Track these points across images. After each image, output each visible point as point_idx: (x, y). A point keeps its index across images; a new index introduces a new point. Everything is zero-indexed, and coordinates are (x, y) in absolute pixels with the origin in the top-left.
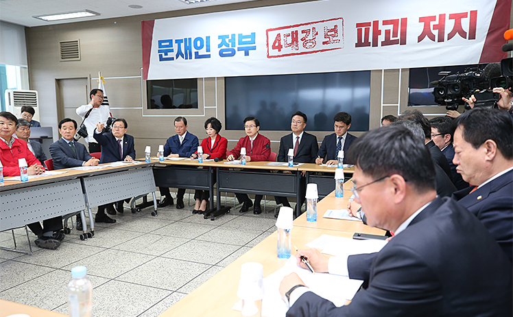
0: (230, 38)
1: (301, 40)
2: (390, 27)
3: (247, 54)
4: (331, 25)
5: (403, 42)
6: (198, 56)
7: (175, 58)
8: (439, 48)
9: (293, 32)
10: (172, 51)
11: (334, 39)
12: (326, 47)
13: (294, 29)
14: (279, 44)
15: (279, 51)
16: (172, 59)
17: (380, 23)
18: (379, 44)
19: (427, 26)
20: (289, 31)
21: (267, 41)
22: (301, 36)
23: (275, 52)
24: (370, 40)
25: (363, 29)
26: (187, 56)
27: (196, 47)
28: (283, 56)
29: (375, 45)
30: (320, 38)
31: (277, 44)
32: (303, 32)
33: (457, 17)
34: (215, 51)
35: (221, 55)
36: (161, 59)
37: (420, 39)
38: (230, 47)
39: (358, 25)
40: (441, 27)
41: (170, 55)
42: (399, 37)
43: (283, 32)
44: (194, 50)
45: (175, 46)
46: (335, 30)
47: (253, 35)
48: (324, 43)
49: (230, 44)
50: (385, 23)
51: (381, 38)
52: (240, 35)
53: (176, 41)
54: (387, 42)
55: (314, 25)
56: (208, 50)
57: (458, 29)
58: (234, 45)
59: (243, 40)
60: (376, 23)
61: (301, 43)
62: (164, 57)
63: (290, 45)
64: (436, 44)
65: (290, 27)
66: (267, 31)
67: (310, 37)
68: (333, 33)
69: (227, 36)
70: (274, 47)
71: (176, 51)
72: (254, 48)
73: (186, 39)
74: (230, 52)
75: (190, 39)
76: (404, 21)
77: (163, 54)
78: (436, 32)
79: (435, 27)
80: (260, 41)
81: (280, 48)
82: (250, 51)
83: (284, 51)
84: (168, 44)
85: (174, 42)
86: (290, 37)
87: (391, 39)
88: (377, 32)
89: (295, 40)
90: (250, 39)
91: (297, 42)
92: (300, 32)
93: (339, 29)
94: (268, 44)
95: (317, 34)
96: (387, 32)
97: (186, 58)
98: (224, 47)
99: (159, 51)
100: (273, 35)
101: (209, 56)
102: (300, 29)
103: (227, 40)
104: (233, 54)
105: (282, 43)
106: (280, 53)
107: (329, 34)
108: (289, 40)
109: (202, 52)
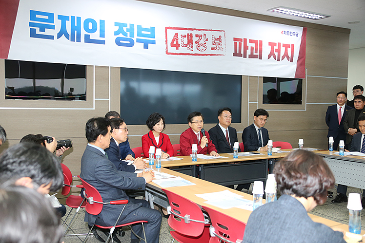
0: (128, 27)
1: (195, 42)
2: (253, 45)
3: (146, 47)
4: (217, 35)
5: (261, 58)
6: (88, 40)
7: (56, 37)
8: (277, 65)
9: (188, 34)
10: (53, 27)
11: (220, 46)
12: (213, 52)
13: (190, 32)
14: (177, 43)
15: (177, 49)
16: (52, 37)
17: (248, 41)
18: (248, 56)
19: (272, 48)
20: (186, 32)
21: (166, 38)
22: (195, 39)
23: (173, 50)
24: (242, 53)
25: (238, 42)
26: (74, 37)
27: (86, 29)
28: (180, 54)
29: (245, 57)
30: (210, 45)
31: (175, 43)
32: (197, 36)
33: (286, 46)
34: (110, 37)
35: (118, 42)
36: (33, 34)
37: (269, 57)
38: (128, 37)
39: (235, 39)
40: (278, 51)
41: (48, 32)
42: (258, 54)
43: (180, 32)
44: (83, 33)
45: (58, 23)
46: (219, 39)
47: (152, 30)
48: (213, 49)
49: (129, 33)
50: (251, 41)
51: (249, 52)
52: (139, 27)
53: (60, 17)
54: (252, 56)
55: (205, 32)
56: (102, 35)
57: (286, 55)
58: (132, 35)
59: (143, 32)
60: (245, 40)
61: (195, 45)
62: (38, 32)
63: (186, 45)
64: (276, 62)
65: (186, 29)
66: (167, 28)
67: (202, 42)
68: (218, 41)
69: (125, 25)
70: (172, 45)
71: (58, 29)
72: (154, 42)
73: (73, 18)
74: (129, 42)
75: (79, 19)
76: (261, 42)
77: (38, 29)
78: (276, 54)
79: (277, 50)
80: (160, 36)
81: (177, 46)
82: (150, 45)
83: (182, 50)
84: (47, 17)
85: (56, 17)
86: (187, 38)
87: (254, 54)
88: (246, 48)
89: (190, 42)
90: (149, 33)
91: (192, 44)
92: (194, 36)
93: (222, 39)
94: (166, 41)
95: (207, 40)
96: (252, 48)
97: (73, 40)
98: (121, 35)
99: (31, 24)
100: (171, 34)
101: (103, 42)
102: (194, 33)
103: (125, 29)
104: (131, 44)
105: (180, 42)
106: (178, 51)
107: (216, 41)
108: (186, 41)
109: (95, 36)
